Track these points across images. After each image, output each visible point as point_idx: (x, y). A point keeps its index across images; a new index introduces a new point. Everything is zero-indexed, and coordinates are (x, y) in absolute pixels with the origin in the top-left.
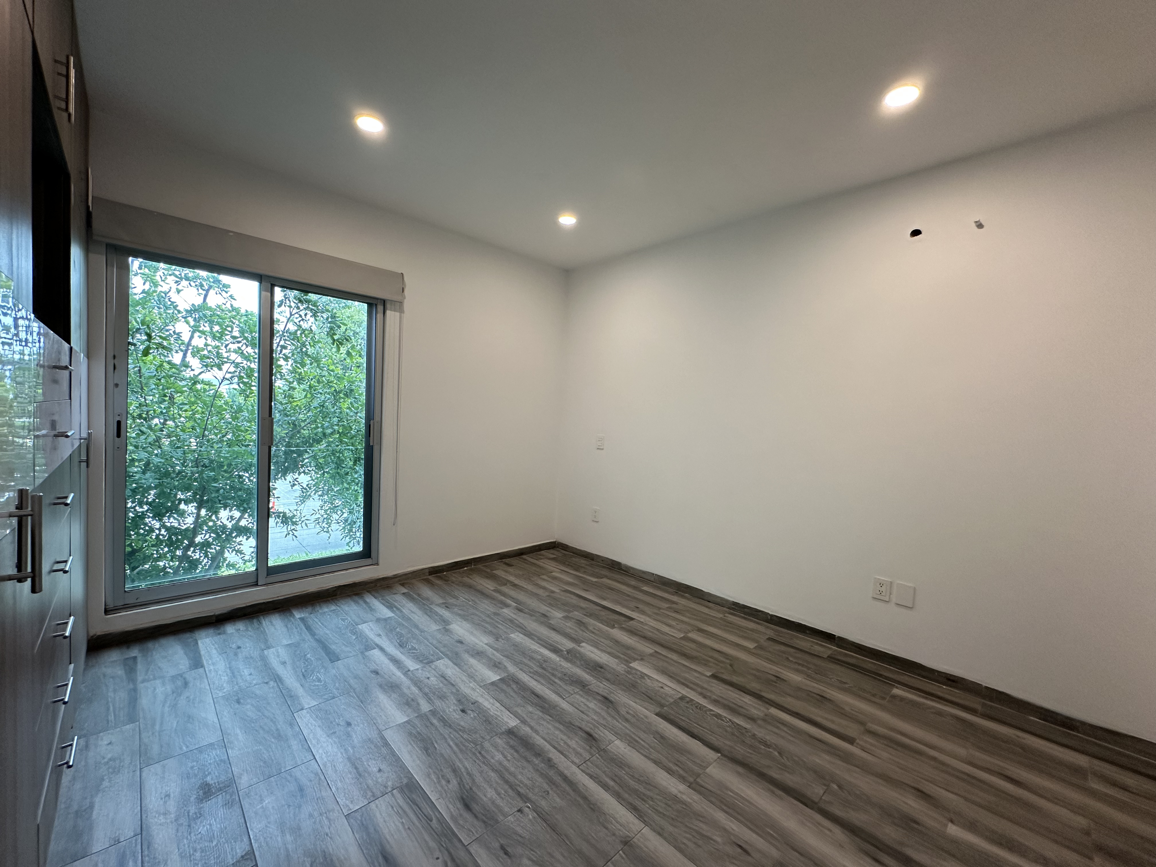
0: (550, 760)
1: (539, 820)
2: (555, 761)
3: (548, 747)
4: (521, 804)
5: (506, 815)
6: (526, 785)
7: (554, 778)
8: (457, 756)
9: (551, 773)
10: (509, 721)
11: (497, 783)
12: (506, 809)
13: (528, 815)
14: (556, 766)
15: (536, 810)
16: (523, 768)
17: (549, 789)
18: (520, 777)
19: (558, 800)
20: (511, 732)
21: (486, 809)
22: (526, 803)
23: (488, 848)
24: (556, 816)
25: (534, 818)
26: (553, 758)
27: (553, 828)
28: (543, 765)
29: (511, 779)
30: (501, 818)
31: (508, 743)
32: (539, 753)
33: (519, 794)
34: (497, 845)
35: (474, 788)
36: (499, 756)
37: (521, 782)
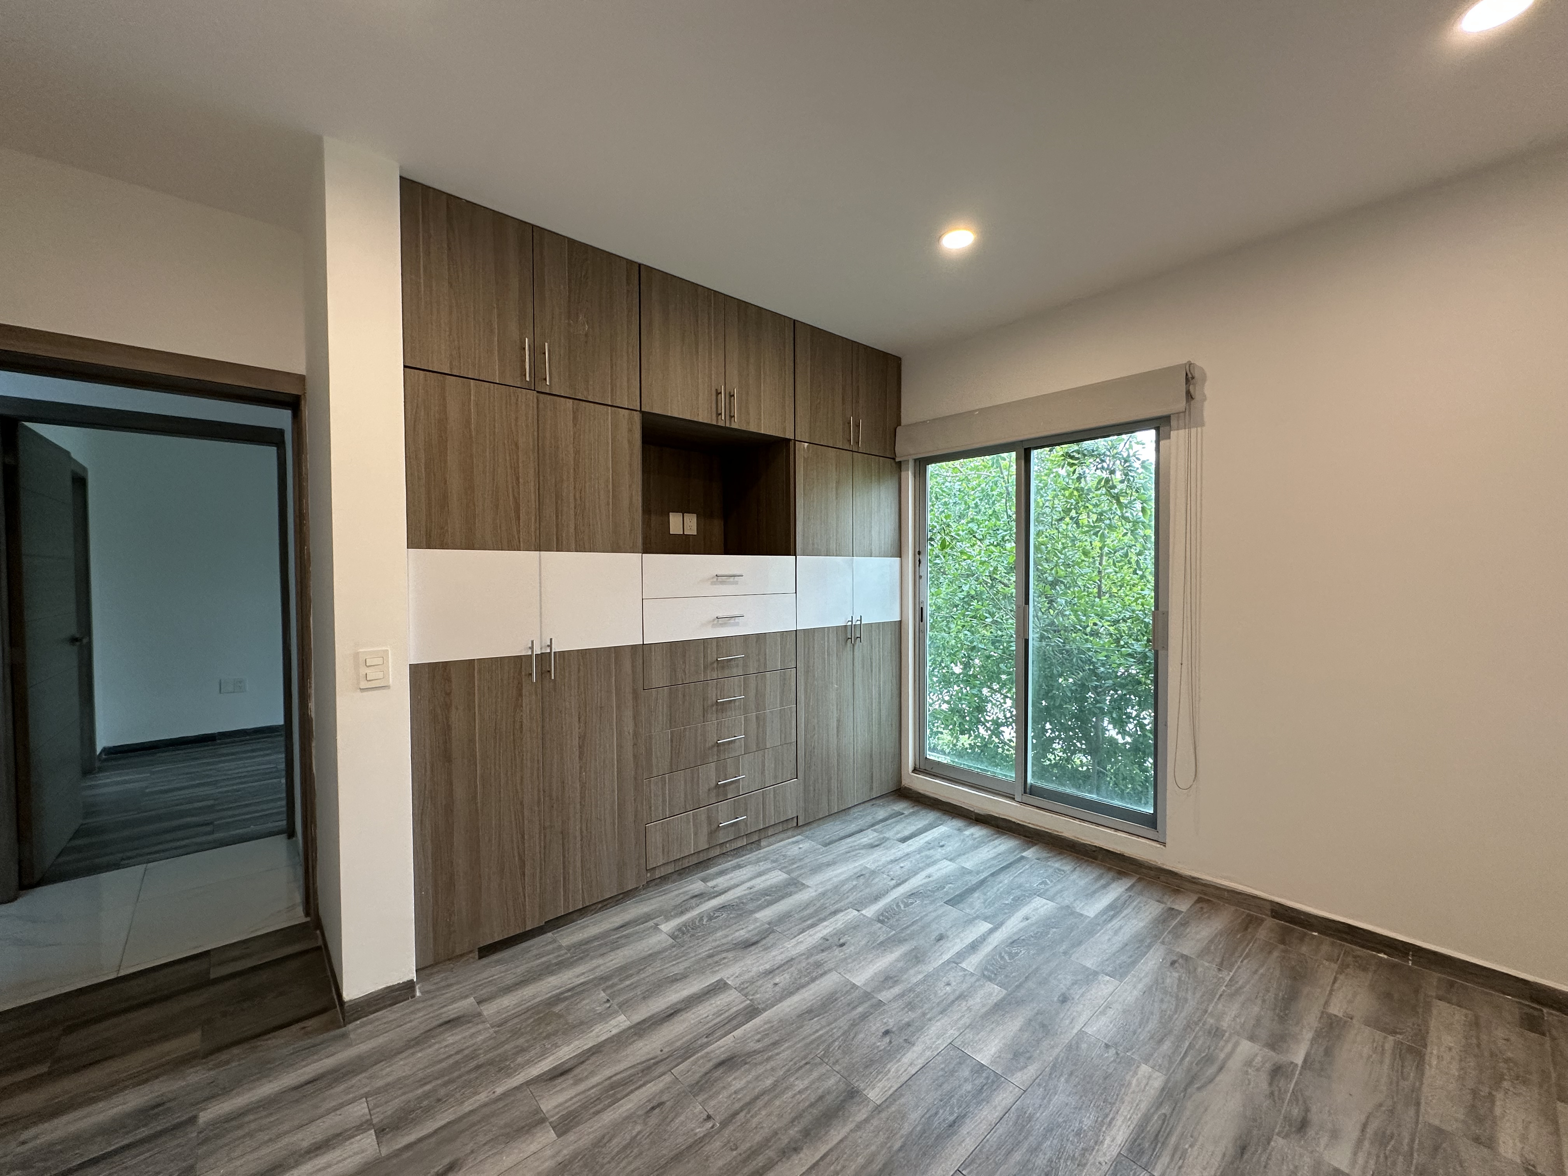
0: (797, 1150)
1: (691, 1140)
2: (795, 1159)
3: (824, 1149)
4: (718, 1119)
5: (703, 1103)
6: (747, 1121)
7: (760, 1158)
8: (800, 1041)
9: (770, 1153)
10: (877, 1090)
11: (754, 1088)
12: (713, 1103)
13: (700, 1127)
14: (784, 1160)
15: (708, 1136)
16: (780, 1116)
17: (739, 1151)
18: (764, 1113)
19: (720, 1163)
20: (852, 1094)
21: (715, 1081)
22: (720, 1123)
23: (662, 1092)
24: (692, 1161)
25: (696, 1134)
26: (802, 1155)
27: (677, 1158)
28: (786, 1141)
29: (760, 1103)
30: (700, 1098)
31: (829, 1092)
32: (809, 1134)
33: (736, 1114)
34: (665, 1098)
35: (747, 1066)
36: (800, 1085)
37: (756, 1114)
